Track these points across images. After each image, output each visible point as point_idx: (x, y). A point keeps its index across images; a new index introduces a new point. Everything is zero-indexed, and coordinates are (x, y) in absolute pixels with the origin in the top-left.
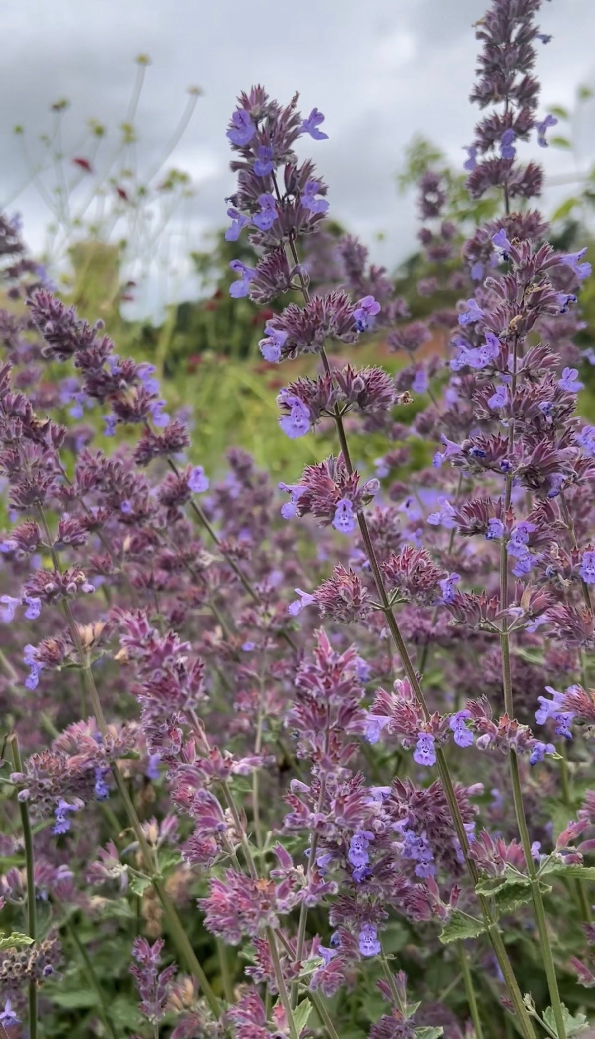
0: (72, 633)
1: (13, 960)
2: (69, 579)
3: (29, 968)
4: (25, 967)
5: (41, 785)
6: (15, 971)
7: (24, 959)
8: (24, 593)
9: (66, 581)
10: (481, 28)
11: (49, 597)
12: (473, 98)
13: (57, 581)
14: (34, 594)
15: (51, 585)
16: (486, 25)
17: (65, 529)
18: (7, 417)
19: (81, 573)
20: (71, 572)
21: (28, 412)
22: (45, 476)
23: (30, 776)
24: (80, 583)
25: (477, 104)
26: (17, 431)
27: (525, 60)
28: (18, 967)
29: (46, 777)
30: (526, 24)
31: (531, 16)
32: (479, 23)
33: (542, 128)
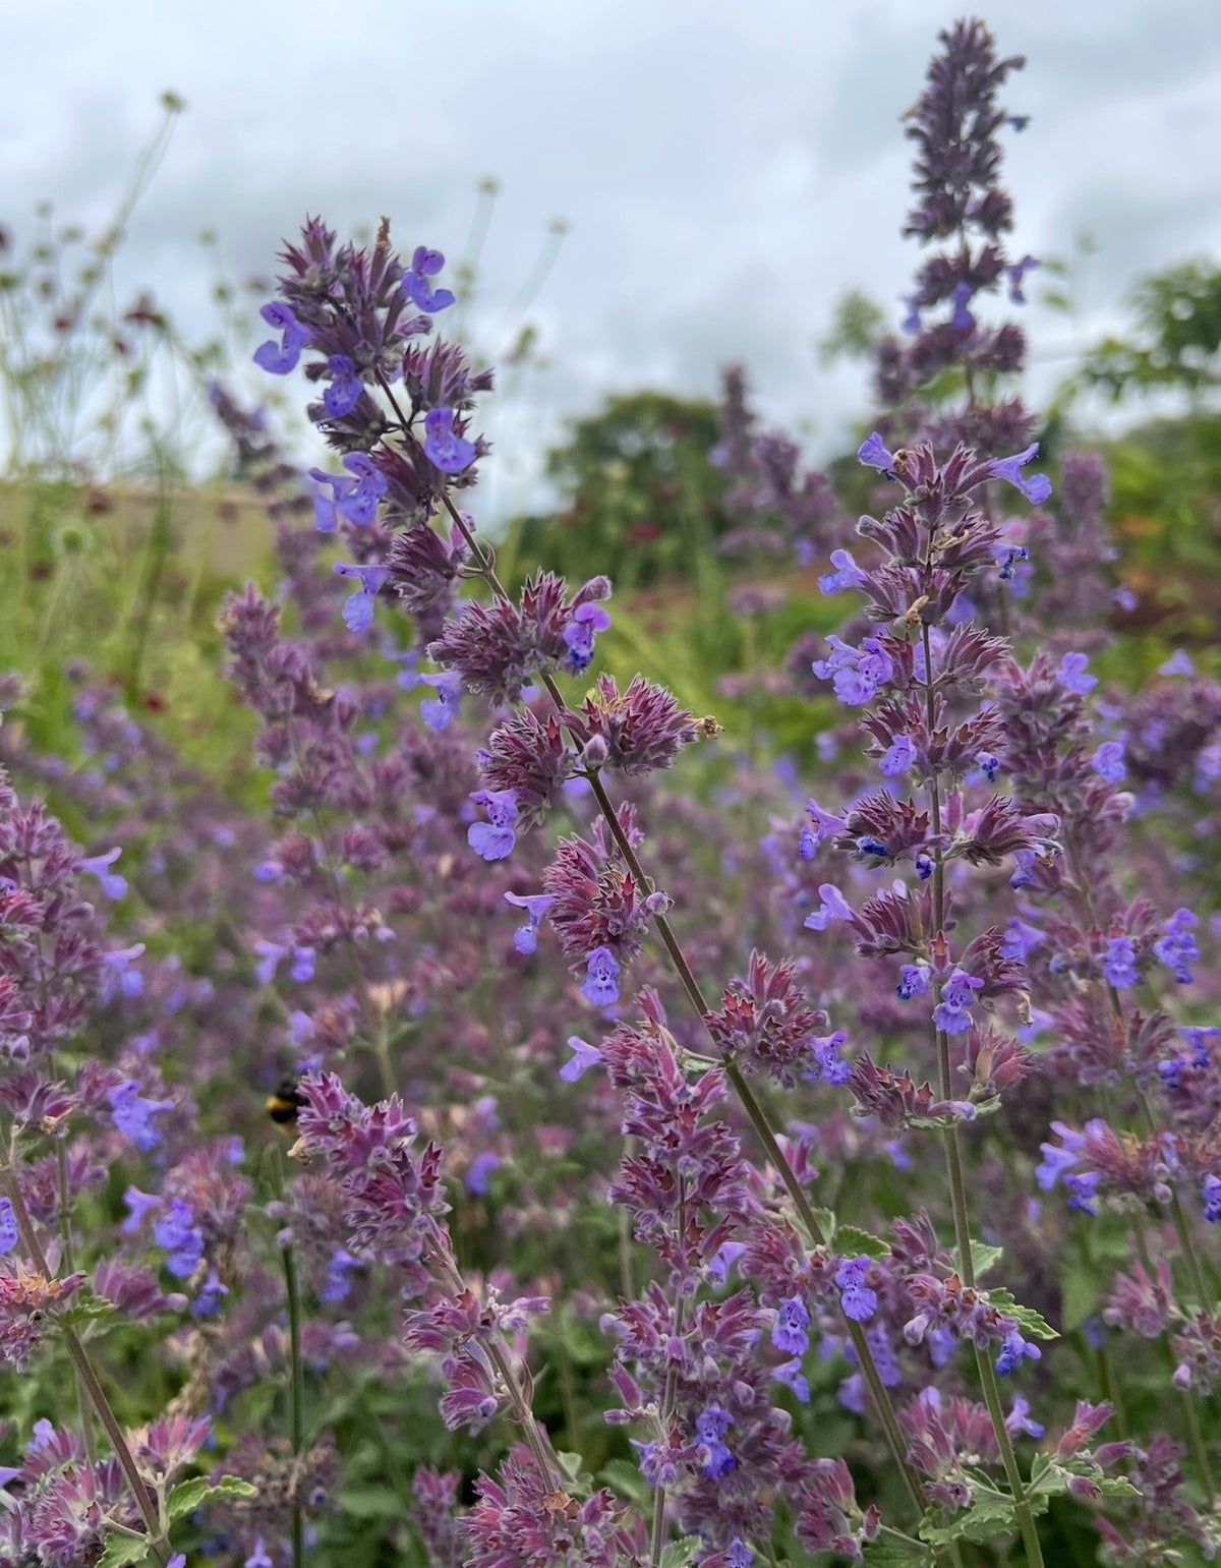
0: (361, 997)
1: (269, 1477)
2: (357, 919)
3: (292, 1491)
4: (285, 1489)
5: (311, 1224)
6: (270, 1493)
7: (284, 1477)
8: (291, 938)
9: (352, 925)
10: (914, 122)
11: (327, 947)
12: (908, 232)
13: (340, 923)
14: (305, 942)
15: (329, 931)
16: (922, 116)
17: (353, 846)
18: (273, 680)
19: (376, 911)
20: (360, 908)
21: (305, 678)
22: (325, 769)
23: (296, 1208)
24: (372, 927)
25: (915, 240)
26: (286, 700)
27: (983, 168)
28: (275, 1489)
29: (319, 1210)
30: (984, 111)
31: (990, 96)
32: (909, 114)
33: (1017, 273)
